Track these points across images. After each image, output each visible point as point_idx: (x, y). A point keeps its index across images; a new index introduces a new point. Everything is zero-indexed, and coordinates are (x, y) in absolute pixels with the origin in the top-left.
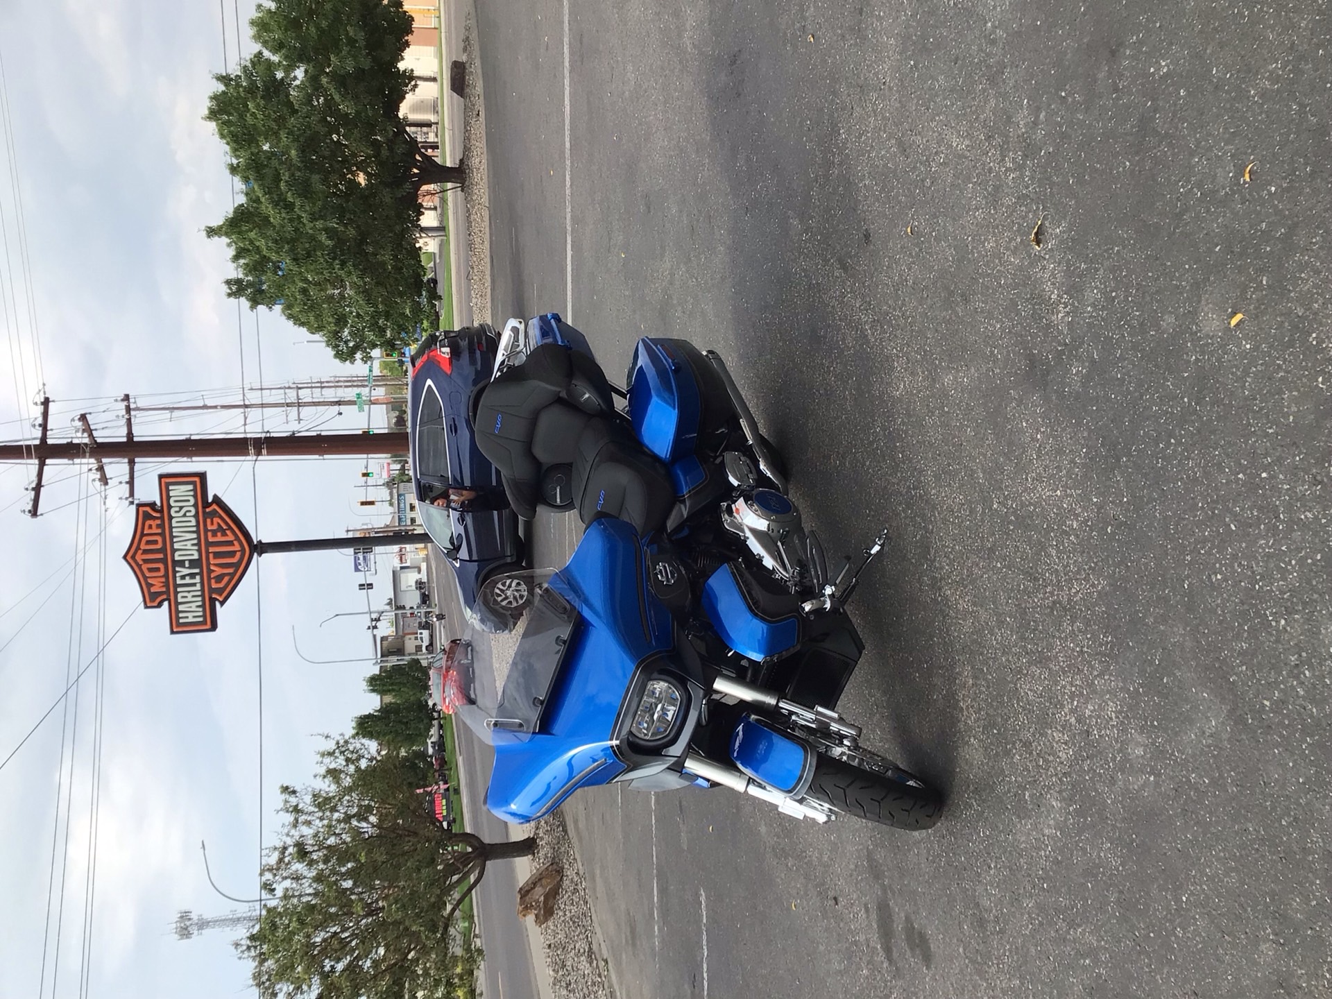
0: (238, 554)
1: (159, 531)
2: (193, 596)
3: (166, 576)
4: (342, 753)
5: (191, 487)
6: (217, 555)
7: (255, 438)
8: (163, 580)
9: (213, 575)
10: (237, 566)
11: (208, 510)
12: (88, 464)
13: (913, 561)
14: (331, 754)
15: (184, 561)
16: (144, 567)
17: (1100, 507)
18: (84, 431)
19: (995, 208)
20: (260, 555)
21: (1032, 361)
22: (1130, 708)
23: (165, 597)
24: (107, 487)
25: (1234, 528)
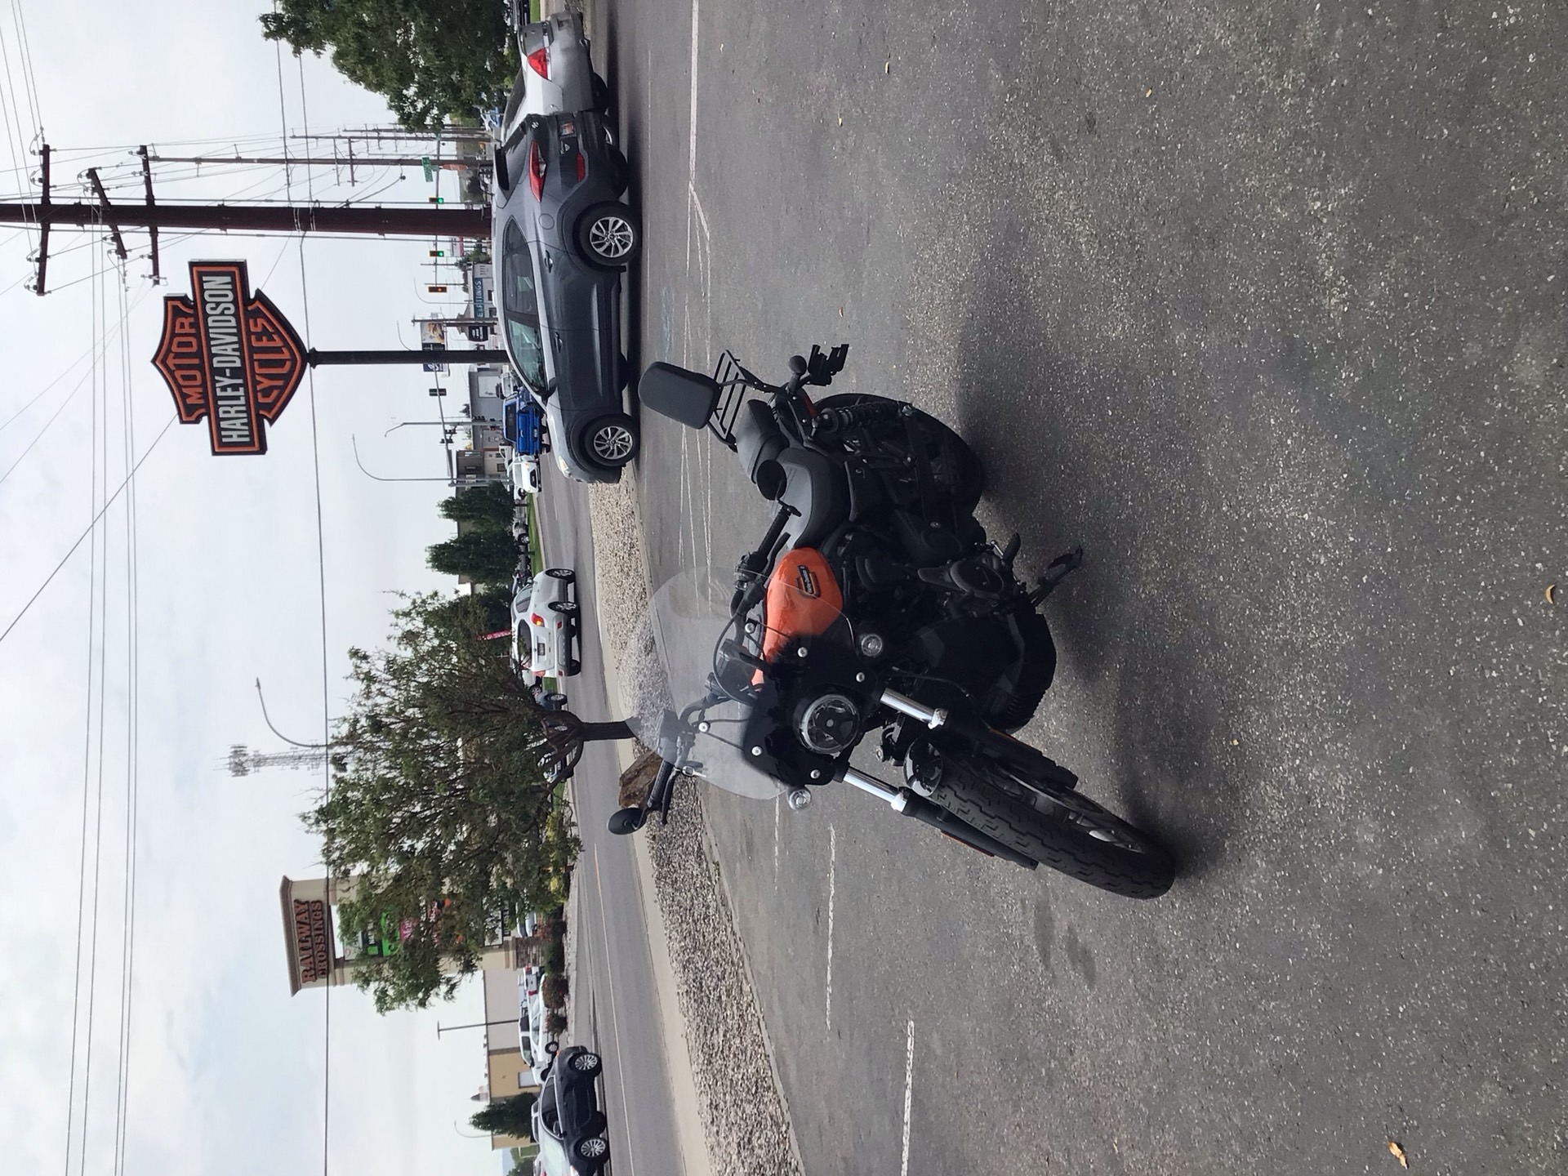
0: (288, 364)
1: (193, 331)
2: (237, 412)
3: (204, 385)
4: (419, 613)
5: (228, 279)
6: (264, 364)
7: (301, 209)
8: (200, 390)
9: (259, 388)
10: (286, 377)
11: (250, 308)
12: (102, 231)
13: (1115, 542)
14: (407, 614)
15: (225, 368)
16: (178, 374)
17: (1356, 548)
18: (94, 190)
19: (1263, 137)
20: (313, 365)
21: (1291, 345)
22: (1364, 787)
23: (203, 411)
24: (125, 261)
25: (1521, 624)
